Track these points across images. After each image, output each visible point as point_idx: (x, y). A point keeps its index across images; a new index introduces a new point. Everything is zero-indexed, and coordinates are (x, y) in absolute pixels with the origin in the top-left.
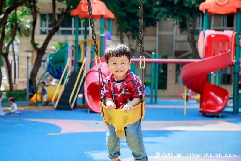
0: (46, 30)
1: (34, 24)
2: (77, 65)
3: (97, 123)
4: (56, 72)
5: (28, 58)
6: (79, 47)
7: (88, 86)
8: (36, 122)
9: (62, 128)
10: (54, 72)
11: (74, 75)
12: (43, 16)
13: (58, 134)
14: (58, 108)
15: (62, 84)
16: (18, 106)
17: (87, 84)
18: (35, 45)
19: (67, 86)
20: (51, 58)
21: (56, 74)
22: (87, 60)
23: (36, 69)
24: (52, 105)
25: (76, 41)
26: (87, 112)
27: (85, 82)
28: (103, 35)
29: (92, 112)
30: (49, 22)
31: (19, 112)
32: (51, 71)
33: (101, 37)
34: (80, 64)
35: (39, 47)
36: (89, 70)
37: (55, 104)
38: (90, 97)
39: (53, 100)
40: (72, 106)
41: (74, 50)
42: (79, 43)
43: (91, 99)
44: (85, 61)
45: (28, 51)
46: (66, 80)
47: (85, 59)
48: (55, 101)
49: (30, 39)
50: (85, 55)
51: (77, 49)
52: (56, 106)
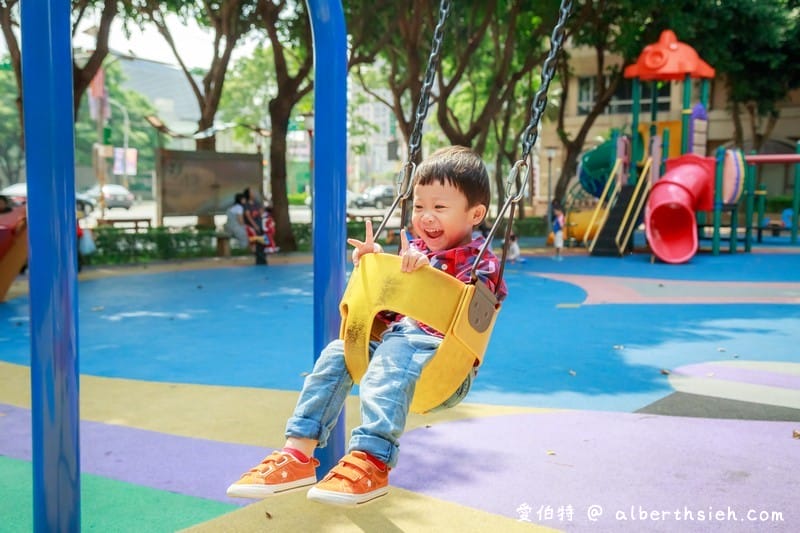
0: (588, 107)
1: (564, 97)
2: (634, 172)
3: (661, 286)
4: (594, 185)
5: (550, 159)
6: (640, 137)
7: (652, 211)
8: (545, 280)
9: (589, 293)
10: (590, 185)
11: (627, 191)
12: (583, 82)
13: (577, 306)
14: (595, 253)
15: (604, 206)
16: (521, 248)
17: (651, 207)
18: (563, 136)
19: (613, 211)
20: (587, 159)
21: (595, 189)
22: (652, 162)
23: (565, 179)
24: (584, 247)
25: (635, 126)
26: (649, 261)
27: (648, 203)
28: (689, 111)
29: (659, 261)
30: (595, 91)
31: (522, 260)
32: (586, 185)
33: (684, 115)
34: (640, 170)
35: (572, 138)
36: (657, 180)
37: (589, 245)
38: (657, 232)
39: (586, 238)
40: (622, 249)
41: (628, 142)
42: (641, 128)
43: (658, 236)
44: (651, 163)
45: (550, 148)
46: (613, 200)
47: (650, 160)
48: (590, 238)
49: (555, 125)
50: (650, 153)
51: (636, 141)
52: (591, 249)
